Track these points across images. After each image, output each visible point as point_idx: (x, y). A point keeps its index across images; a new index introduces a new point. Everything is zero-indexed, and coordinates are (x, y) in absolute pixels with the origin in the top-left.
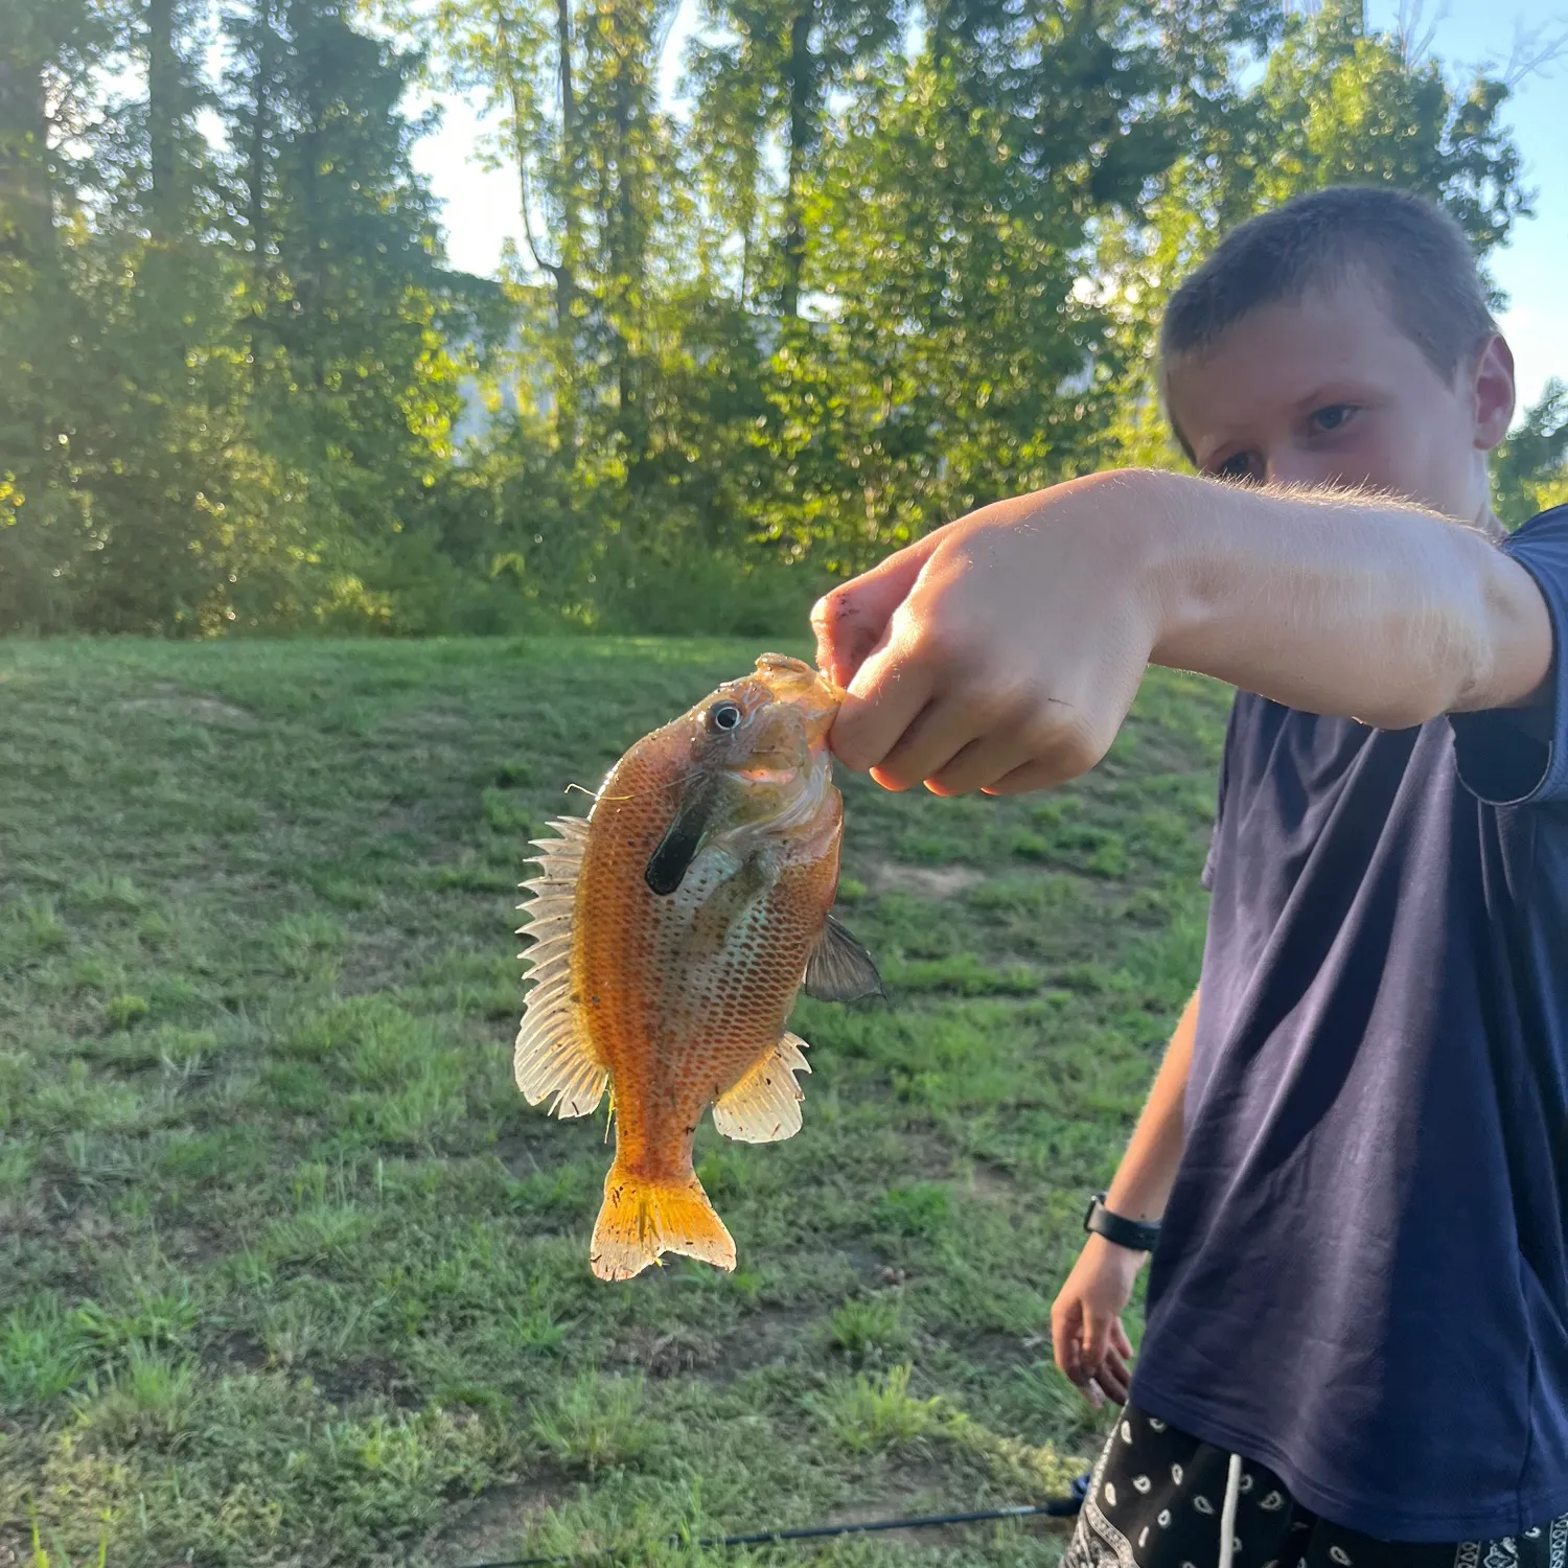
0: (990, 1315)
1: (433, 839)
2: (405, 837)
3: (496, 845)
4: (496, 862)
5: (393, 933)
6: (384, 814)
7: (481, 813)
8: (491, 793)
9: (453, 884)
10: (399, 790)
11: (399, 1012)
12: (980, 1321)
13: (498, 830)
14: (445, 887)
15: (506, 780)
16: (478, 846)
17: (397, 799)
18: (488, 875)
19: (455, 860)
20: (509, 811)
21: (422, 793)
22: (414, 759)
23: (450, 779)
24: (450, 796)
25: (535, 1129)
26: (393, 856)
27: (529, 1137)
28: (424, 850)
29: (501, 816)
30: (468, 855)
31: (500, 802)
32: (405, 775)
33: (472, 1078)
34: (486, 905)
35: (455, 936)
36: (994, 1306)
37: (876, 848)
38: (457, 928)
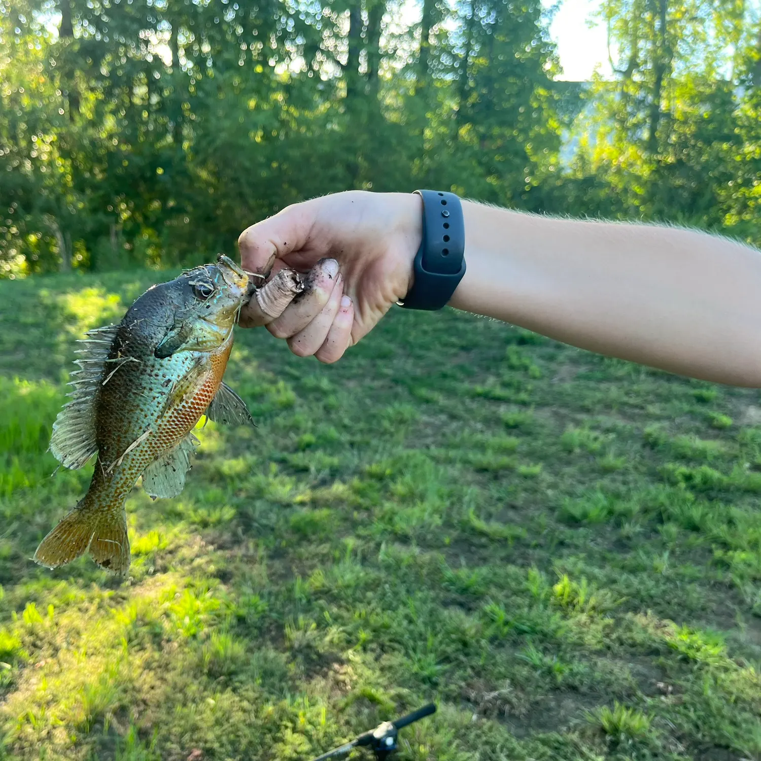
1: (476, 369)
2: (462, 368)
3: (508, 375)
4: (506, 385)
5: (443, 417)
6: (455, 355)
7: (504, 358)
8: (513, 348)
9: (479, 395)
10: (464, 343)
11: (428, 461)
13: (512, 368)
14: (475, 396)
15: (522, 341)
16: (498, 375)
17: (464, 348)
18: (499, 392)
19: (483, 382)
20: (519, 358)
21: (476, 345)
22: (476, 328)
23: (493, 339)
24: (490, 347)
25: (475, 540)
26: (454, 378)
27: (472, 544)
28: (470, 375)
29: (514, 360)
30: (491, 380)
31: (518, 353)
32: (470, 336)
33: (452, 504)
34: (493, 408)
35: (472, 423)
36: (728, 729)
37: (746, 396)
38: (474, 419)
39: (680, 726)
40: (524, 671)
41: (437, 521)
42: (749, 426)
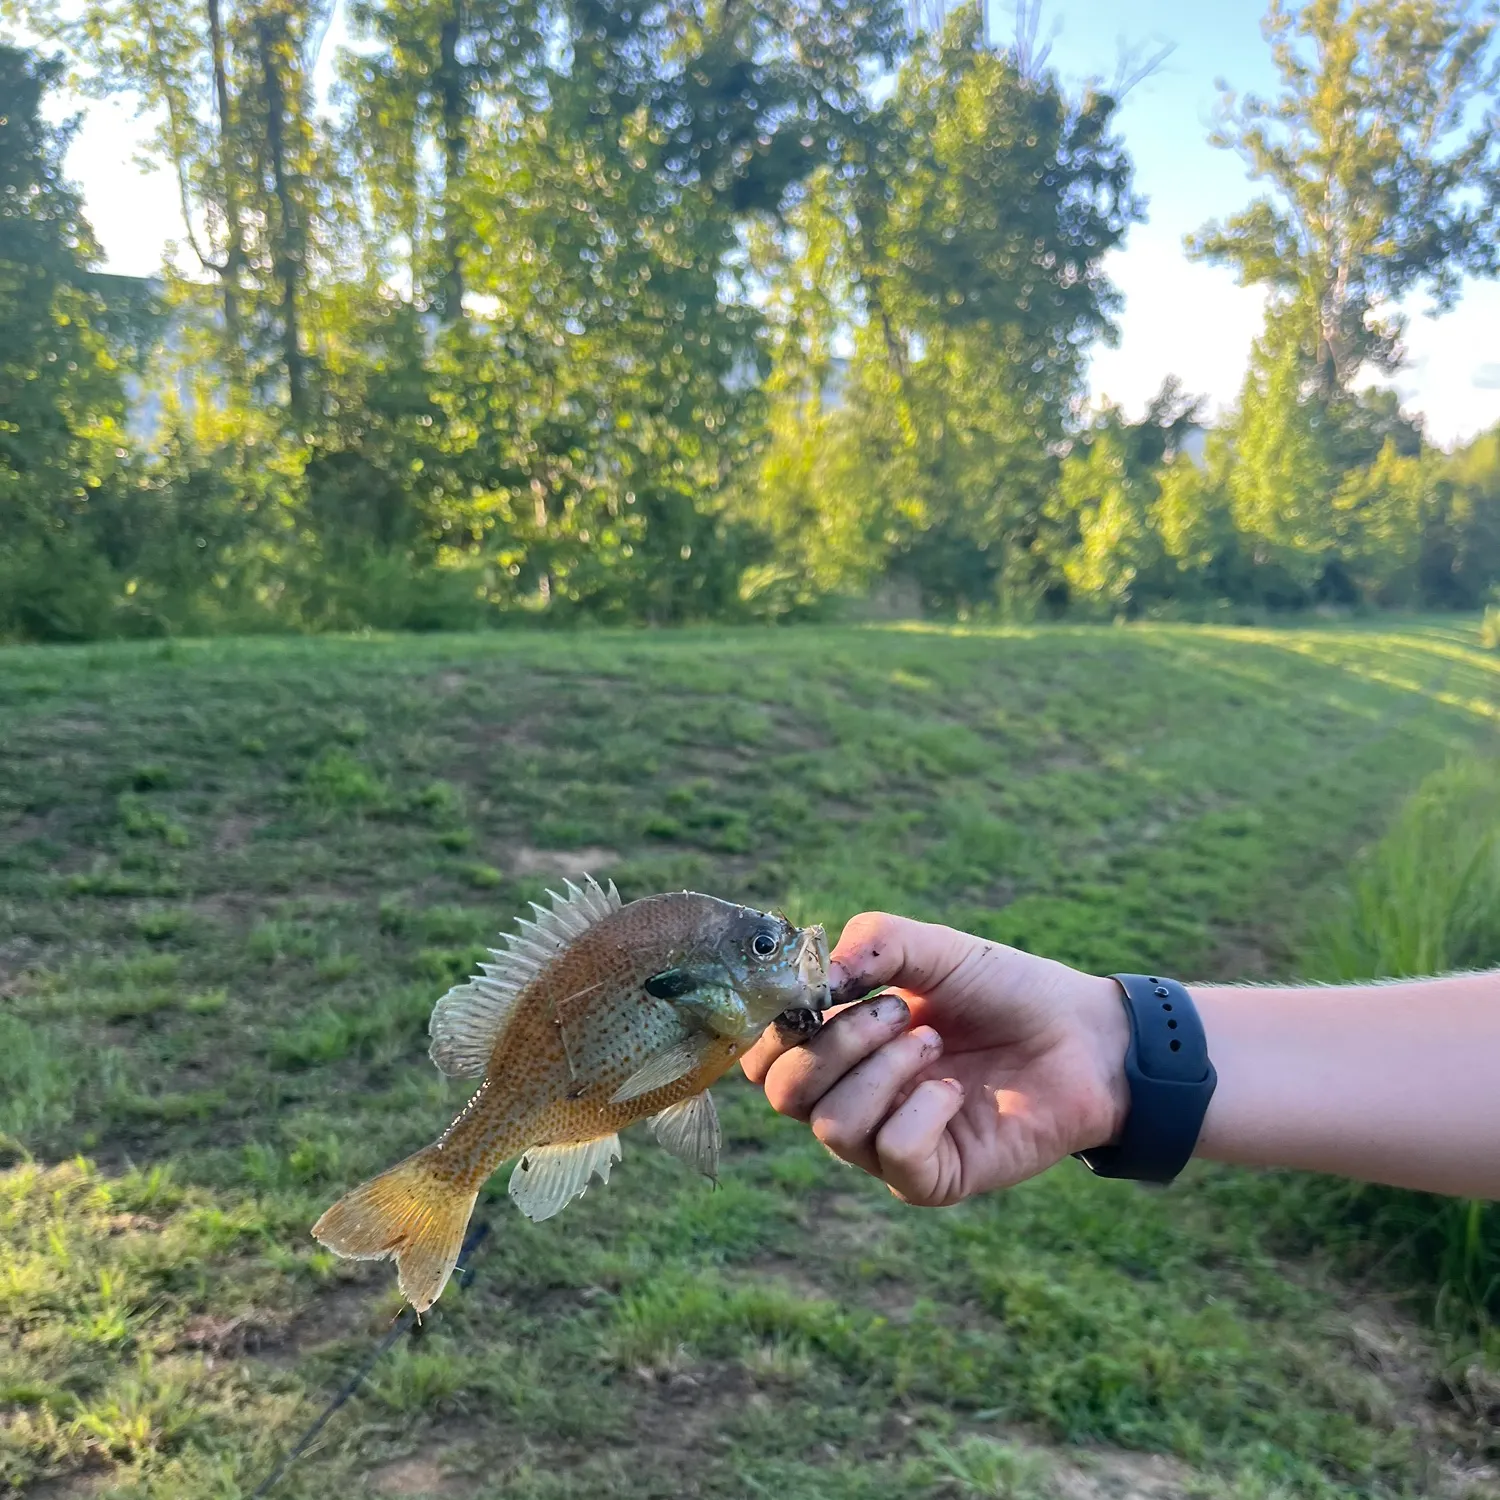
0: (555, 1272)
1: (66, 846)
2: (37, 846)
3: (130, 849)
4: (129, 867)
5: (23, 942)
6: (16, 824)
7: (116, 819)
8: (128, 797)
9: (84, 891)
10: (31, 799)
11: (15, 1021)
12: (543, 1279)
13: (134, 834)
14: (76, 894)
15: (143, 785)
16: (112, 851)
17: (30, 809)
18: (119, 880)
19: (86, 867)
20: (145, 815)
21: (54, 801)
22: (49, 768)
23: (86, 787)
24: (83, 802)
25: (142, 1130)
26: (24, 866)
27: (136, 1138)
28: (56, 858)
29: (137, 820)
30: (101, 860)
31: (139, 806)
32: (39, 784)
33: (83, 1083)
34: (118, 910)
35: (84, 943)
36: (558, 1263)
37: (515, 834)
38: (86, 935)
39: (500, 1278)
40: (271, 1282)
41: (63, 1113)
42: (525, 877)
